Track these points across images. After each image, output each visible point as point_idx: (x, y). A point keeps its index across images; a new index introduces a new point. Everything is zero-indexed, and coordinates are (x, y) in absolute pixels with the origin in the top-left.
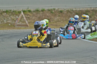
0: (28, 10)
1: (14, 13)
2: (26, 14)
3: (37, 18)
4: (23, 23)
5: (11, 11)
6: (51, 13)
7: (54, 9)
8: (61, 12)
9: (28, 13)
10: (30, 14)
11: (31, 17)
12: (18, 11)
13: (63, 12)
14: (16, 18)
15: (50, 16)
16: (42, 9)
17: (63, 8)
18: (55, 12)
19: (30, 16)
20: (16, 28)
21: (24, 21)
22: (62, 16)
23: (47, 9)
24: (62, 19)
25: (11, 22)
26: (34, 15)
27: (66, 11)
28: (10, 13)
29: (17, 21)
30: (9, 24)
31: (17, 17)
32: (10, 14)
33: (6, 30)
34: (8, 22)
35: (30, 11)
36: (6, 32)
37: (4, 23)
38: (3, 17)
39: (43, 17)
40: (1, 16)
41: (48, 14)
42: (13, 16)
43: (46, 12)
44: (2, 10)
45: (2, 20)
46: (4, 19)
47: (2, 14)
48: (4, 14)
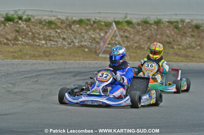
1: (95, 25)
3: (145, 38)
5: (89, 20)
6: (175, 30)
7: (183, 21)
8: (197, 27)
9: (126, 28)
10: (129, 29)
11: (132, 37)
12: (105, 22)
13: (201, 28)
14: (99, 37)
15: (173, 36)
16: (156, 20)
17: (202, 20)
18: (184, 27)
19: (130, 34)
20: (101, 57)
22: (199, 37)
23: (168, 20)
24: (198, 43)
25: (90, 44)
26: (138, 32)
28: (87, 25)
29: (102, 44)
30: (86, 50)
31: (102, 35)
32: (87, 28)
33: (82, 62)
34: (83, 43)
35: (129, 23)
37: (75, 46)
38: (73, 33)
39: (158, 37)
40: (68, 30)
41: (168, 32)
42: (93, 31)
43: (164, 26)
44: (72, 19)
45: (71, 39)
46: (76, 38)
47: (70, 26)
48: (75, 27)
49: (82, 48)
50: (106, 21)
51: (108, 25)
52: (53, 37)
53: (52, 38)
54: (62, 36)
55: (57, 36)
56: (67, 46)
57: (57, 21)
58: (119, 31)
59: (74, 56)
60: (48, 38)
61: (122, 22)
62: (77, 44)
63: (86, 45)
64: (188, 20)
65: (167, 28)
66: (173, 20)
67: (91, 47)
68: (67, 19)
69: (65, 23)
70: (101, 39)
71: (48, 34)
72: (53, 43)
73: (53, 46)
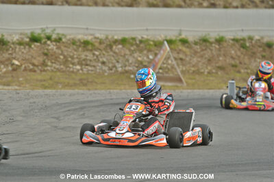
0: (181, 37)
1: (142, 45)
2: (175, 50)
3: (204, 61)
4: (167, 73)
5: (134, 39)
6: (242, 49)
7: (251, 38)
8: (269, 46)
9: (180, 48)
10: (184, 49)
11: (188, 59)
12: (153, 41)
14: (147, 60)
15: (239, 57)
16: (218, 37)
18: (252, 46)
19: (186, 55)
21: (169, 69)
23: (232, 37)
25: (136, 69)
26: (196, 52)
28: (132, 45)
30: (132, 76)
31: (151, 57)
32: (132, 48)
34: (127, 68)
35: (184, 42)
37: (117, 71)
38: (115, 55)
39: (221, 58)
40: (108, 52)
41: (233, 52)
42: (140, 53)
43: (228, 45)
44: (113, 37)
45: (112, 63)
46: (118, 62)
47: (111, 47)
48: (118, 48)
49: (127, 75)
50: (156, 40)
51: (158, 45)
52: (90, 61)
53: (88, 62)
54: (101, 60)
55: (95, 60)
56: (108, 71)
57: (94, 40)
58: (172, 52)
59: (117, 84)
61: (175, 41)
62: (120, 69)
63: (131, 70)
64: (257, 37)
65: (231, 47)
66: (239, 37)
68: (107, 38)
69: (104, 43)
70: (149, 63)
71: (83, 57)
72: (90, 68)
73: (90, 72)
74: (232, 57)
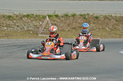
0: (55, 14)
1: (36, 18)
2: (53, 20)
3: (66, 25)
5: (33, 15)
6: (84, 19)
7: (88, 14)
8: (97, 18)
9: (55, 19)
10: (57, 19)
11: (58, 24)
12: (42, 16)
13: (99, 18)
14: (39, 24)
16: (73, 14)
17: (100, 14)
18: (89, 18)
19: (58, 22)
20: (40, 36)
22: (98, 23)
23: (79, 14)
24: (98, 27)
25: (33, 29)
26: (62, 21)
27: (103, 18)
28: (32, 18)
29: (40, 28)
30: (31, 32)
31: (41, 23)
32: (32, 19)
33: (27, 39)
34: (29, 29)
35: (57, 16)
36: (28, 42)
37: (25, 30)
38: (23, 22)
39: (74, 24)
40: (20, 21)
41: (80, 21)
42: (36, 21)
43: (77, 18)
44: (23, 14)
45: (22, 26)
46: (25, 26)
47: (22, 18)
48: (25, 19)
49: (29, 32)
50: (43, 15)
51: (44, 17)
52: (12, 25)
53: (11, 26)
54: (17, 25)
55: (14, 25)
56: (20, 30)
57: (13, 15)
58: (51, 21)
59: (23, 36)
60: (8, 26)
61: (52, 16)
62: (26, 29)
63: (31, 30)
64: (91, 14)
65: (79, 19)
66: (82, 14)
67: (34, 30)
68: (20, 14)
69: (18, 17)
70: (40, 26)
71: (8, 23)
72: (11, 29)
73: (11, 30)
74: (79, 23)
